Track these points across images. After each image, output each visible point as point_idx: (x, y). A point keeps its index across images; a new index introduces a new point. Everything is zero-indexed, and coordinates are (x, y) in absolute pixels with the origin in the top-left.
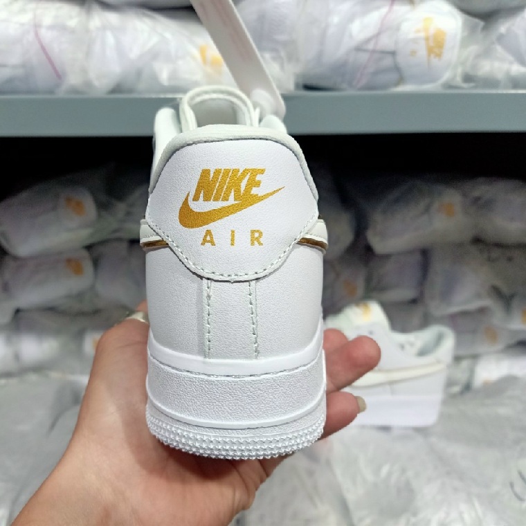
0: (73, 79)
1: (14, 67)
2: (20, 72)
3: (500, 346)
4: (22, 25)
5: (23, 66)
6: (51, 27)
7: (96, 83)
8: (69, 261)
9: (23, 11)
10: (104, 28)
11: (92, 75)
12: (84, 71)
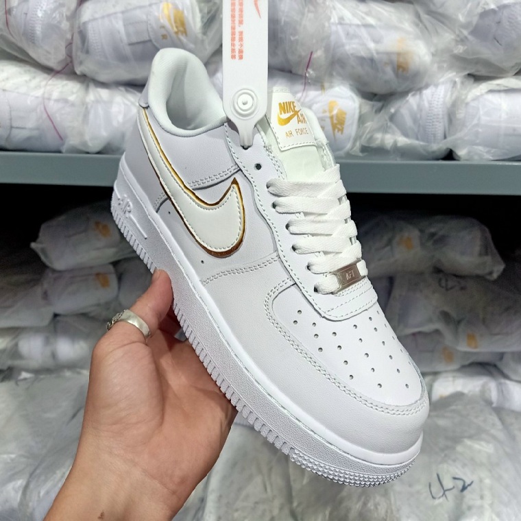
0: (73, 141)
1: (31, 129)
2: (35, 133)
3: (456, 366)
4: (37, 97)
5: (37, 129)
6: (57, 101)
7: (90, 144)
8: (98, 274)
9: (38, 87)
10: (97, 101)
11: (87, 137)
12: (81, 134)
